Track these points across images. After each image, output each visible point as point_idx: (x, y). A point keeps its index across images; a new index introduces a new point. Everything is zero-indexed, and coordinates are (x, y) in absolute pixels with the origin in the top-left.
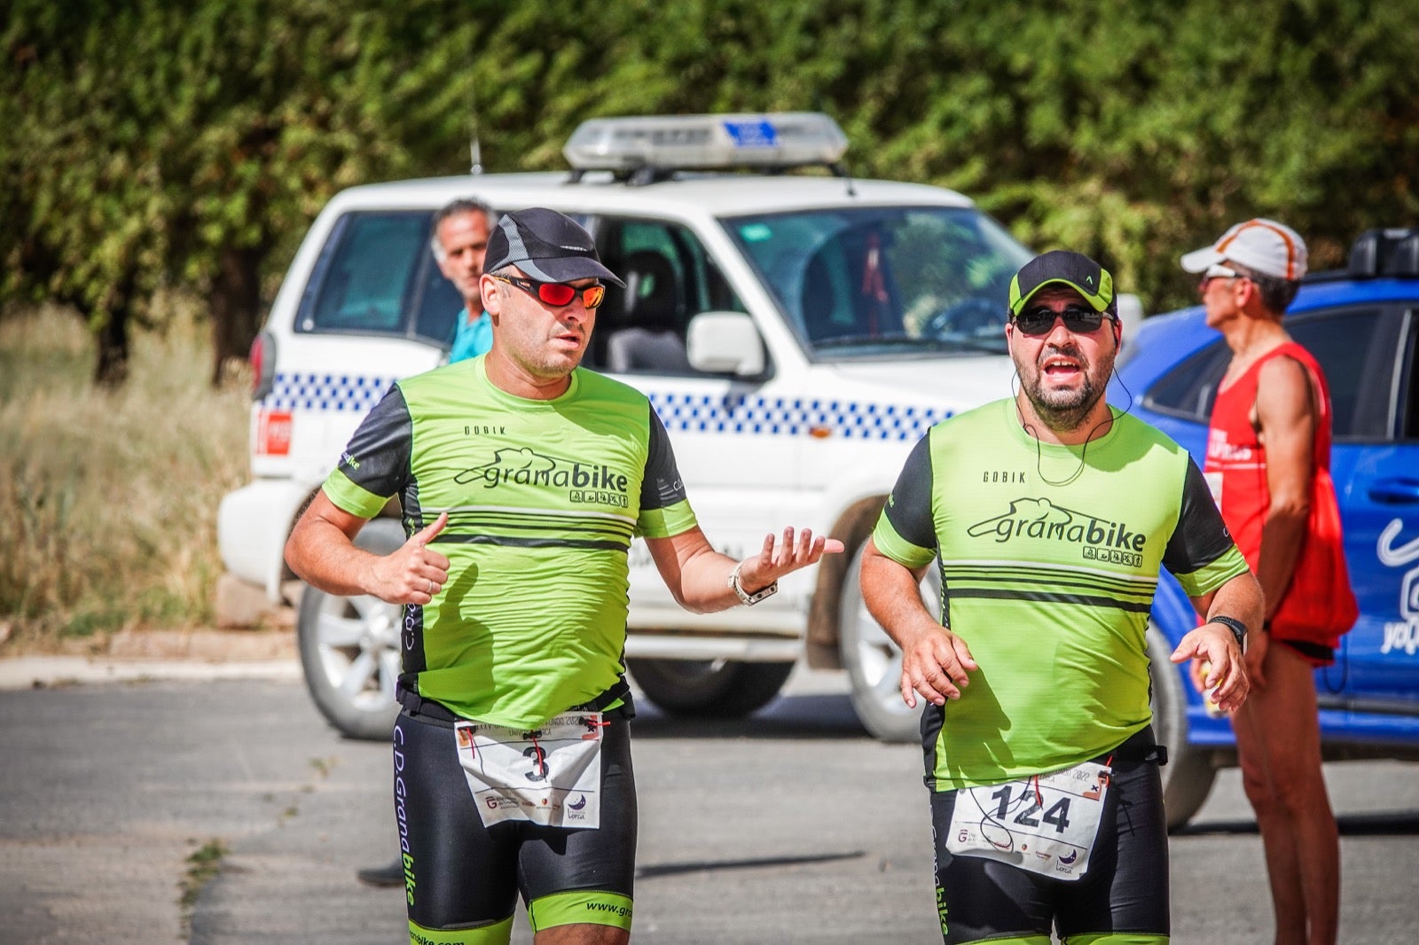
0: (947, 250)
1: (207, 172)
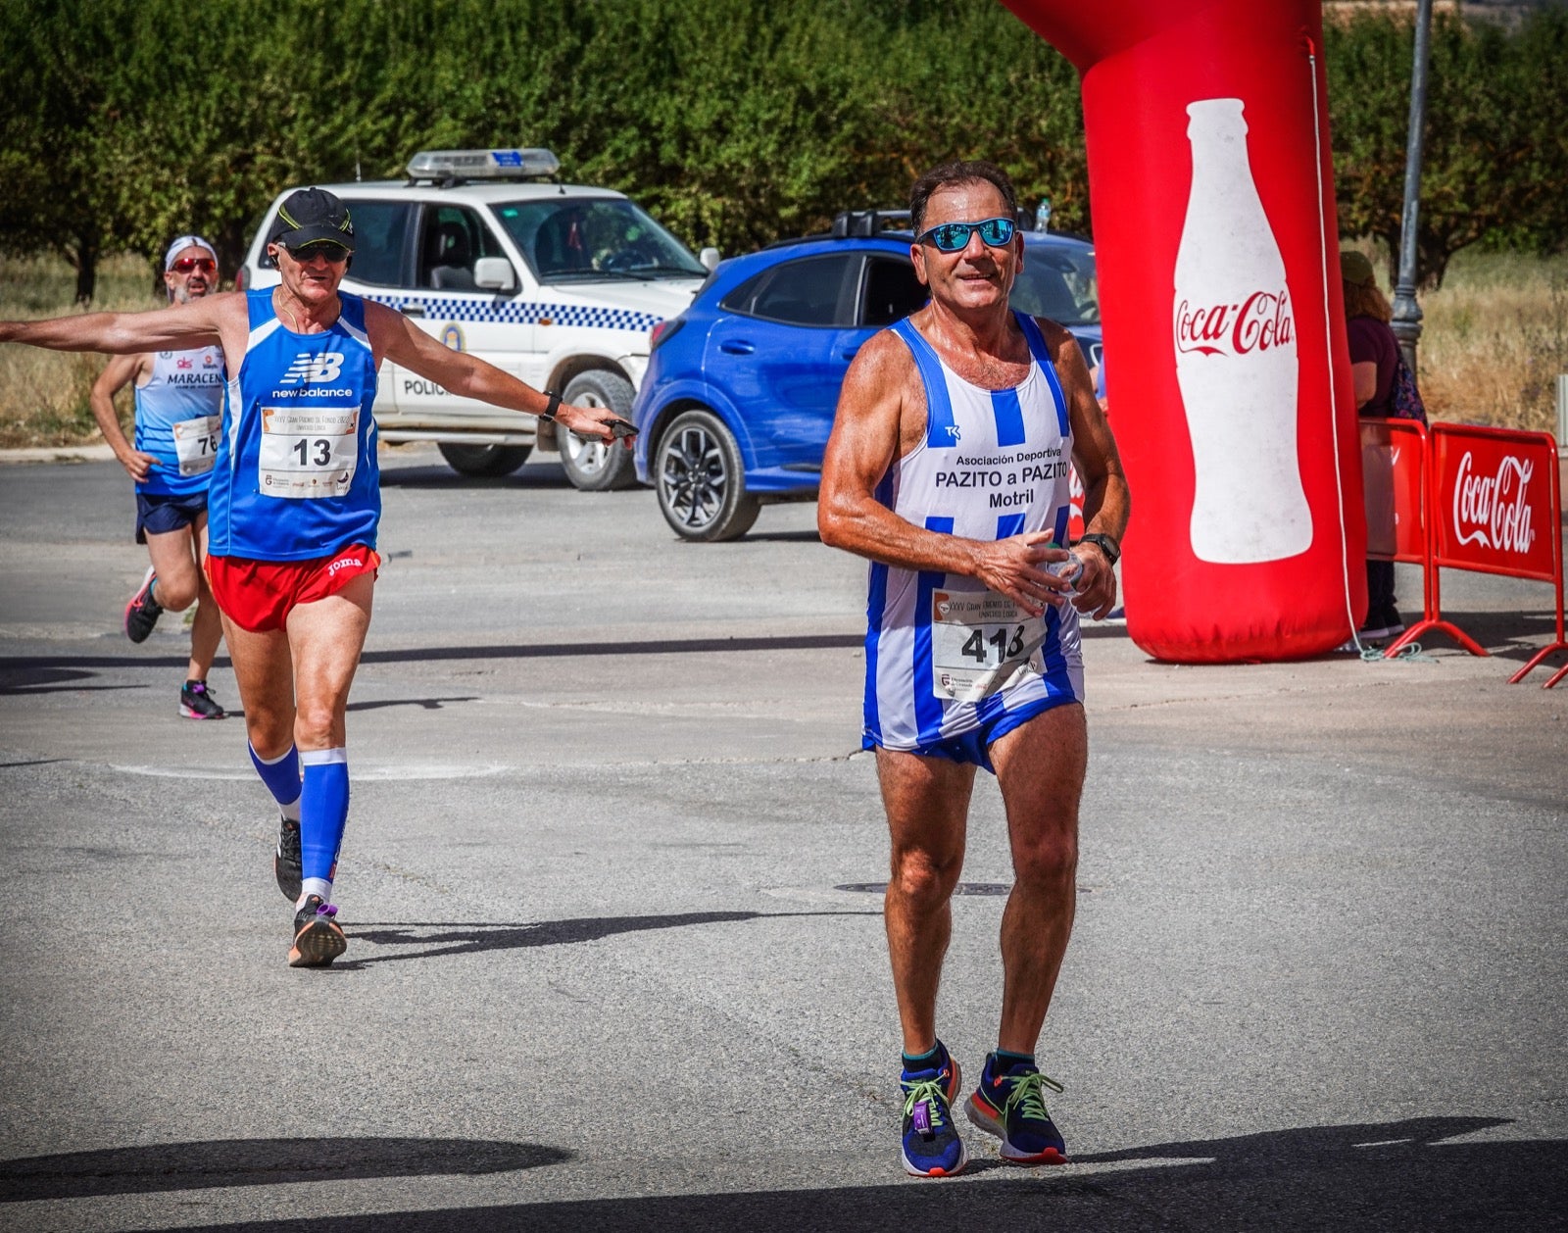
0: (615, 224)
1: (215, 179)
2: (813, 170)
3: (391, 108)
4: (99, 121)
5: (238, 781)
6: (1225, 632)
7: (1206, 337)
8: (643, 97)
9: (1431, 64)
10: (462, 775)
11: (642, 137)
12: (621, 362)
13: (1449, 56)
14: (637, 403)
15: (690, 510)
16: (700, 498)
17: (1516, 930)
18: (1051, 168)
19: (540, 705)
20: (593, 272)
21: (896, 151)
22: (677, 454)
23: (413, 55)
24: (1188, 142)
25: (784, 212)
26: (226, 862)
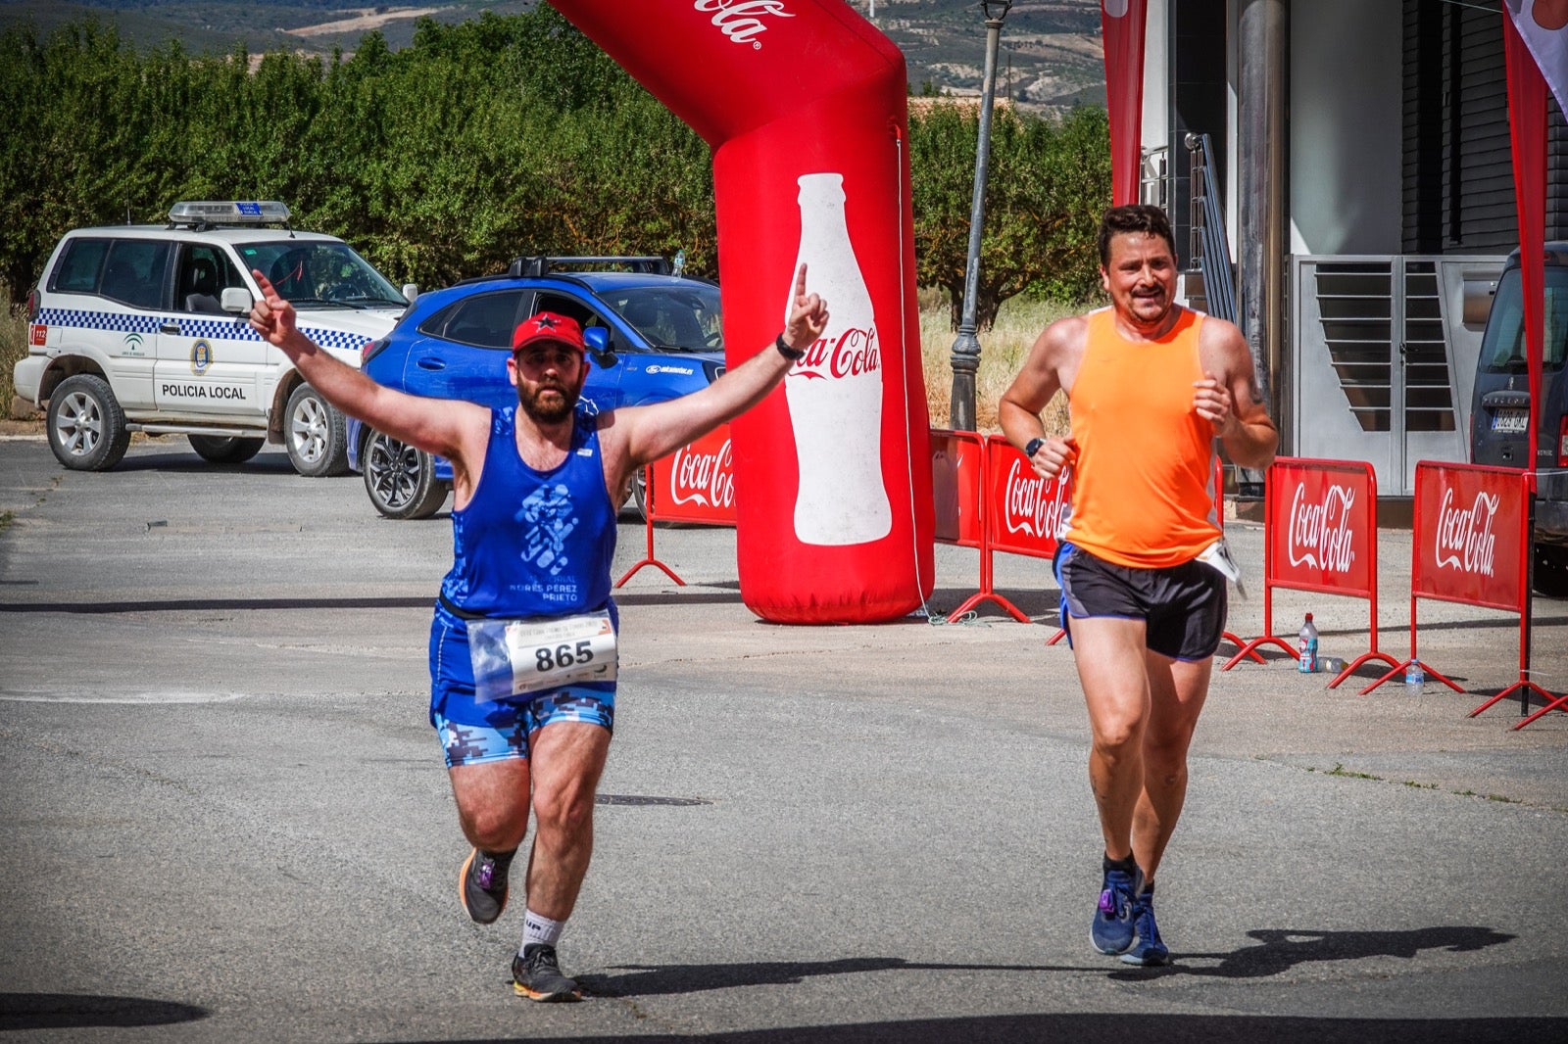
0: (333, 261)
2: (491, 223)
3: (155, 166)
5: (27, 702)
6: (820, 601)
7: (810, 362)
8: (356, 162)
9: (991, 148)
10: (207, 701)
11: (354, 193)
13: (1004, 143)
15: (390, 493)
16: (399, 483)
17: (1053, 841)
18: (683, 226)
19: (269, 646)
21: (558, 210)
22: (383, 448)
23: (172, 124)
24: (798, 207)
25: (468, 257)
26: (18, 766)
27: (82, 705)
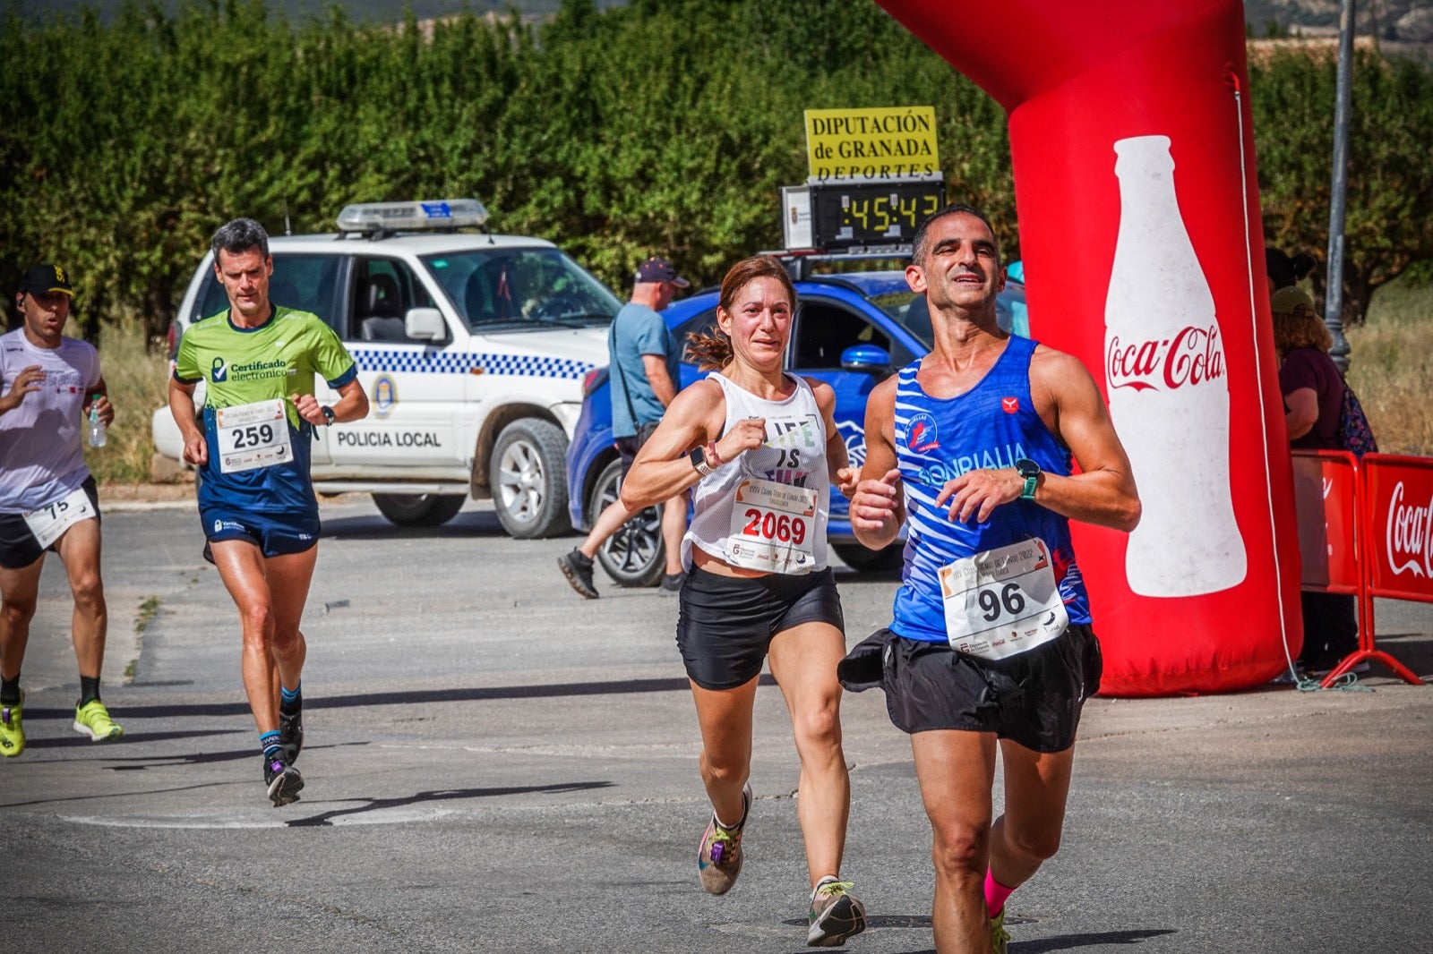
0: (543, 272)
1: (142, 236)
2: (737, 217)
3: (316, 162)
4: (25, 181)
5: (186, 830)
6: (1162, 666)
7: (1138, 372)
8: (566, 147)
9: (1353, 101)
10: (407, 819)
12: (554, 410)
13: (1368, 92)
14: (570, 452)
15: (625, 555)
16: (635, 544)
19: (482, 750)
20: (524, 321)
23: (336, 110)
24: (1116, 180)
25: (709, 260)
26: (178, 909)
27: (254, 830)
